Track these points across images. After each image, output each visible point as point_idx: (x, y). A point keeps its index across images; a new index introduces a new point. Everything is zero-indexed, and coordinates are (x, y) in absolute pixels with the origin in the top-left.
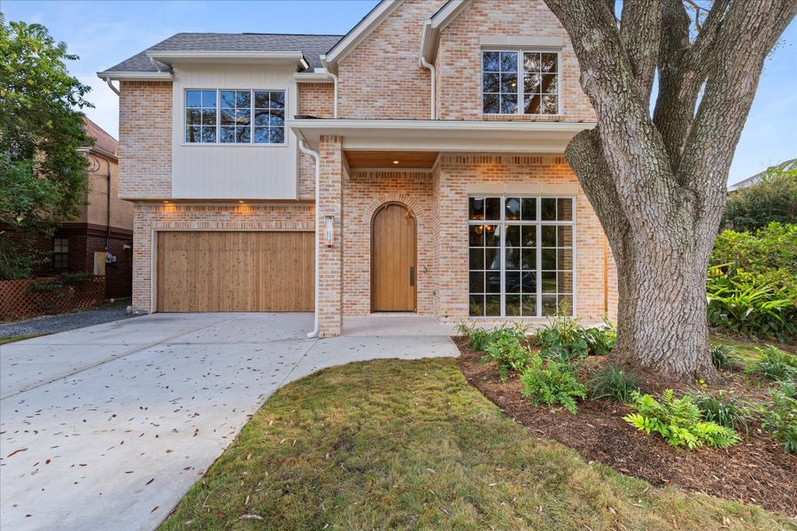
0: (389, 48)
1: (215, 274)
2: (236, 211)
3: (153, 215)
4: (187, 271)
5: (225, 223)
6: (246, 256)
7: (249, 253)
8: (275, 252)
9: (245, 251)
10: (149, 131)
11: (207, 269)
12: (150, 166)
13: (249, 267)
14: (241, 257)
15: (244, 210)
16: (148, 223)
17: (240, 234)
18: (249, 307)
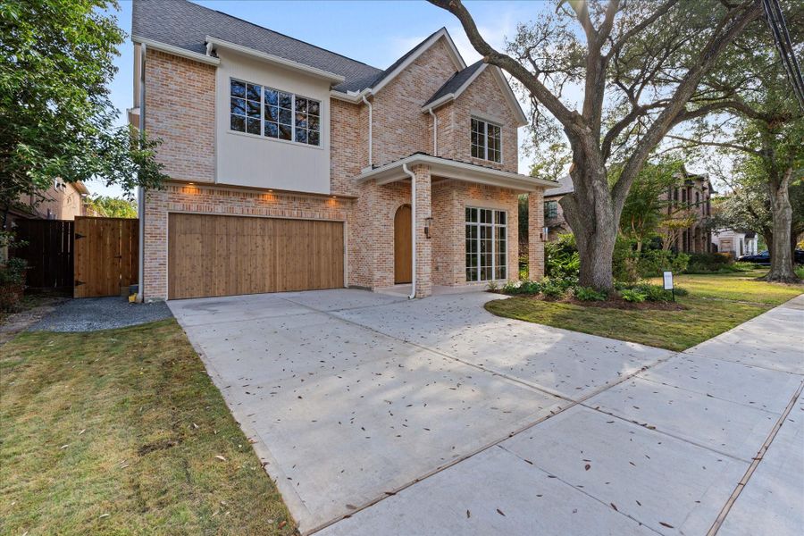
0: (404, 93)
1: (232, 258)
2: (261, 198)
3: (171, 196)
4: (202, 255)
5: (250, 209)
6: (264, 240)
7: (266, 238)
8: (290, 238)
9: (263, 236)
10: (184, 110)
11: (224, 253)
12: (186, 146)
13: (268, 251)
14: (259, 241)
15: (269, 198)
16: (165, 203)
17: (258, 220)
18: (267, 289)
